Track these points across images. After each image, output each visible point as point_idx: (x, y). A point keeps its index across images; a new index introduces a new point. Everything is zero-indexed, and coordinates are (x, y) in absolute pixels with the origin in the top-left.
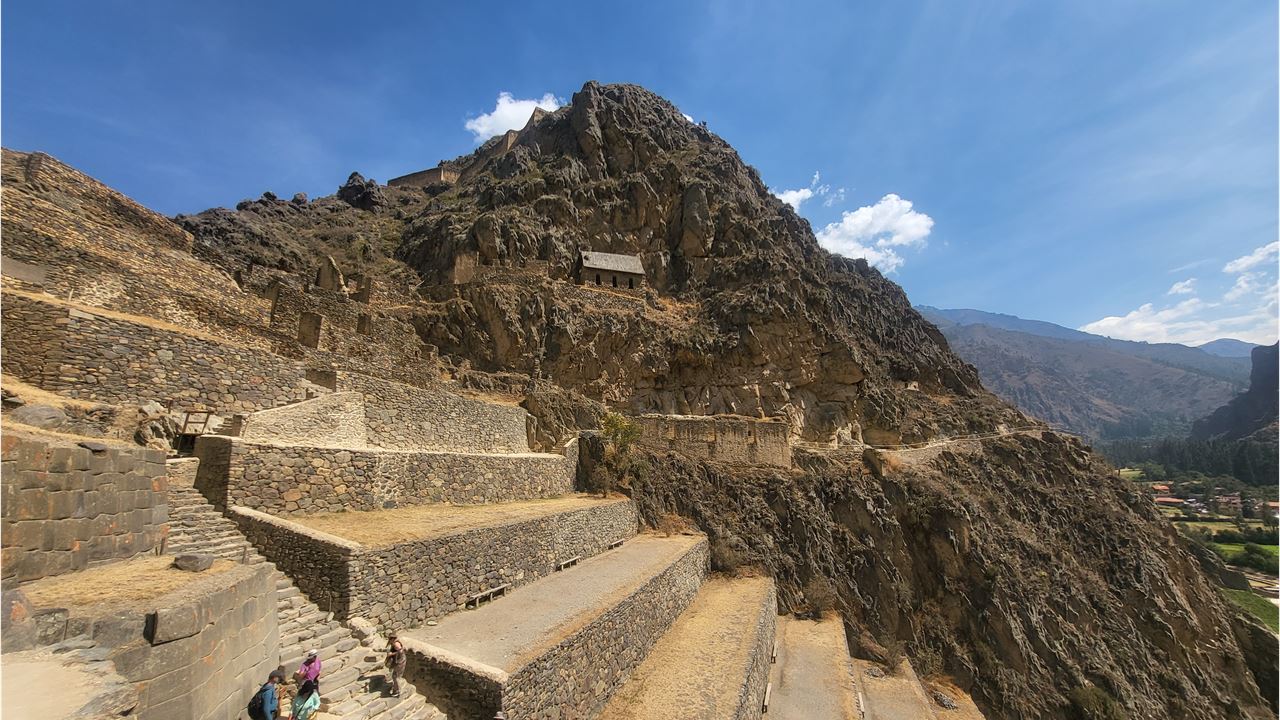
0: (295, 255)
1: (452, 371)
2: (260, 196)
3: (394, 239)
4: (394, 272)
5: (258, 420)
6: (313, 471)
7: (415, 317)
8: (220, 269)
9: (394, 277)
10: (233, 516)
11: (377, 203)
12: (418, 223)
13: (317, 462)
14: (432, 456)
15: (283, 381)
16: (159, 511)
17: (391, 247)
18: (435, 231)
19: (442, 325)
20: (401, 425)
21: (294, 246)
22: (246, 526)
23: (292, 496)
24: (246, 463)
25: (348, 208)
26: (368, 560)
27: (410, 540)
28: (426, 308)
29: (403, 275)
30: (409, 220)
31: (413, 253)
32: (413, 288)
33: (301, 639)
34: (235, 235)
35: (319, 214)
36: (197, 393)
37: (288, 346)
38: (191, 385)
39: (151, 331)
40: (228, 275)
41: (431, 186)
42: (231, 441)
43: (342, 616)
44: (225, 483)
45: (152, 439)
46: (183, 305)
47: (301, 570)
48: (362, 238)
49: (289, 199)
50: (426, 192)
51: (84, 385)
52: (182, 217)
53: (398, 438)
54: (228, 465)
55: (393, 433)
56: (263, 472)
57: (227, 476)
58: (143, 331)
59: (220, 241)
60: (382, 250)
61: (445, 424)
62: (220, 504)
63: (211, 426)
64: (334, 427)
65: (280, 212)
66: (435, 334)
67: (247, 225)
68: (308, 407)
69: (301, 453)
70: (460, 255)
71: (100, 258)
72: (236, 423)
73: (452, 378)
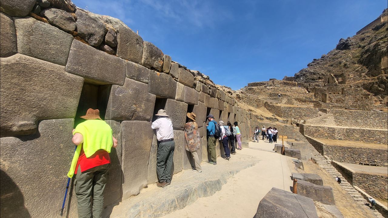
0: (323, 74)
1: (381, 101)
2: (312, 61)
3: (357, 57)
4: (357, 69)
5: (308, 121)
6: (319, 130)
7: (364, 84)
8: (303, 88)
9: (357, 71)
10: (305, 136)
11: (351, 45)
12: (366, 48)
13: (320, 129)
14: (354, 129)
15: (314, 113)
16: (294, 134)
17: (356, 60)
18: (373, 50)
19: (376, 85)
20: (348, 121)
21: (323, 72)
22: (307, 138)
23: (315, 135)
24: (306, 128)
25: (339, 52)
26: (327, 147)
27: (339, 145)
28: (369, 80)
29: (360, 70)
30: (364, 47)
31: (364, 60)
32: (363, 74)
33: (315, 156)
34: (307, 74)
35: (330, 58)
36: (299, 116)
37: (317, 103)
38: (298, 115)
39: (291, 107)
40: (305, 89)
41: (376, 27)
42: (303, 125)
43: (323, 154)
44: (303, 131)
45: (293, 124)
46: (296, 100)
47: (316, 146)
48: (344, 61)
49: (320, 58)
50: (374, 30)
51: (284, 117)
52: (296, 74)
53: (348, 124)
54: (303, 129)
55: (346, 123)
56: (309, 130)
57: (304, 130)
58: (290, 108)
59: (304, 77)
60: (352, 63)
61: (368, 120)
62: (303, 135)
63: (301, 122)
64: (325, 122)
65: (318, 63)
66: (373, 88)
67: (310, 71)
68: (319, 118)
69: (316, 127)
70: (383, 57)
71: (283, 94)
72: (305, 122)
73: (380, 103)
